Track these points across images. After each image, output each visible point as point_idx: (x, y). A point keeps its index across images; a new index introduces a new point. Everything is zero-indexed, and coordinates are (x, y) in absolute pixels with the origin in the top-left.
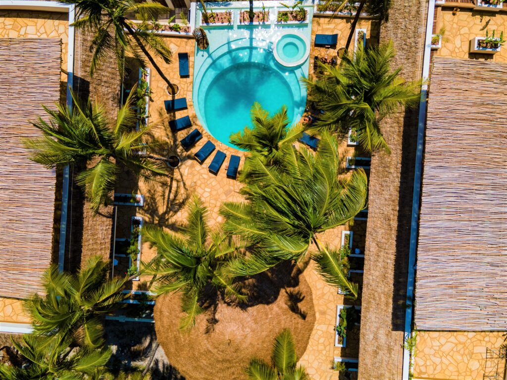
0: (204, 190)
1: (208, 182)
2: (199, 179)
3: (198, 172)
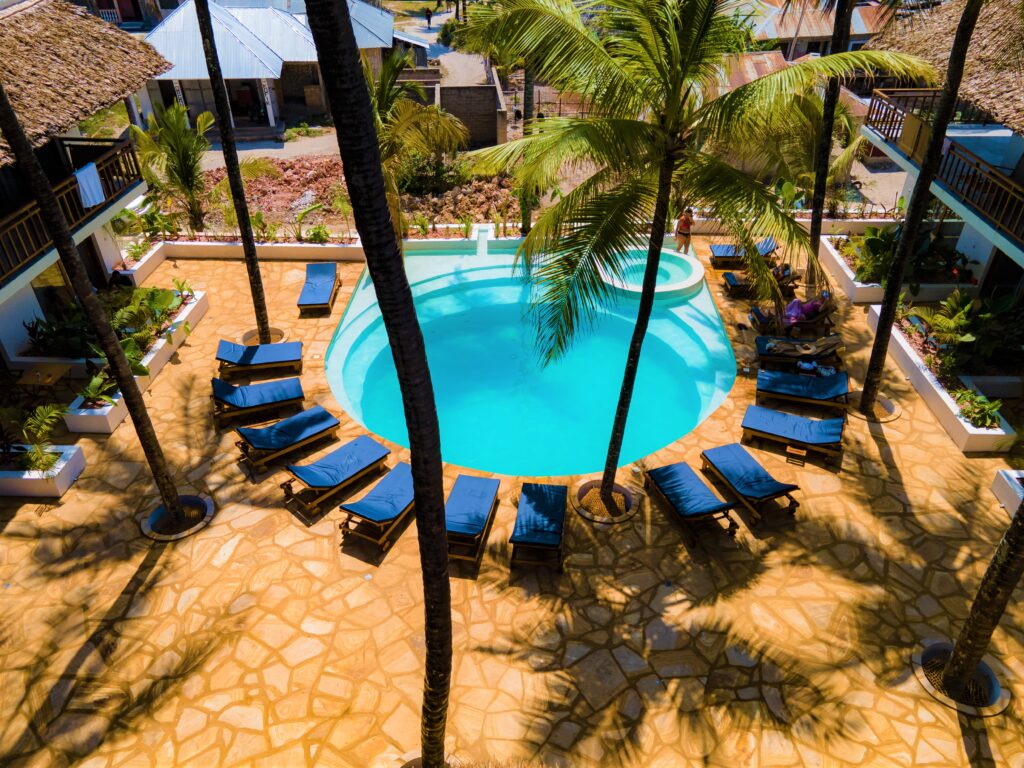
0: (297, 626)
1: (328, 594)
2: (284, 580)
3: (286, 552)
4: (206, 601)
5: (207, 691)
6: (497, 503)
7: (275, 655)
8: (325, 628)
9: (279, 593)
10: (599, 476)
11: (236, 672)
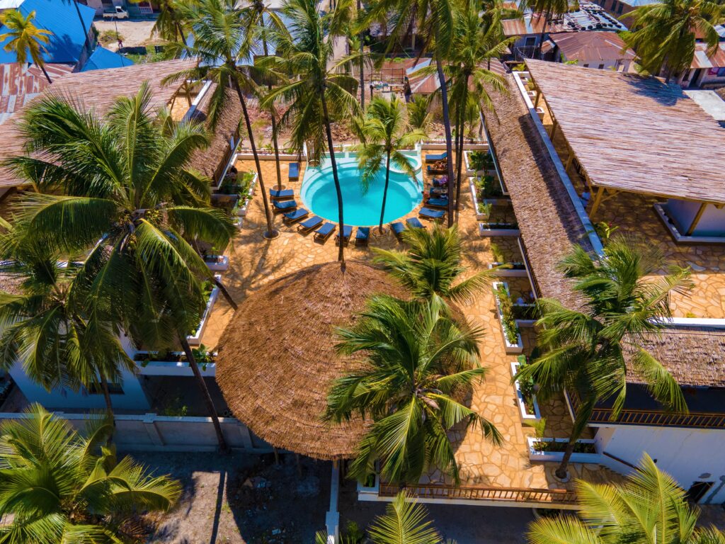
0: (306, 256)
1: (312, 250)
2: (301, 248)
3: (301, 242)
4: (285, 251)
5: (290, 266)
6: (352, 232)
7: (303, 261)
8: (313, 256)
9: (301, 250)
10: (378, 226)
11: (295, 263)
